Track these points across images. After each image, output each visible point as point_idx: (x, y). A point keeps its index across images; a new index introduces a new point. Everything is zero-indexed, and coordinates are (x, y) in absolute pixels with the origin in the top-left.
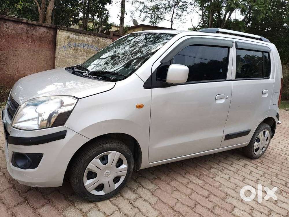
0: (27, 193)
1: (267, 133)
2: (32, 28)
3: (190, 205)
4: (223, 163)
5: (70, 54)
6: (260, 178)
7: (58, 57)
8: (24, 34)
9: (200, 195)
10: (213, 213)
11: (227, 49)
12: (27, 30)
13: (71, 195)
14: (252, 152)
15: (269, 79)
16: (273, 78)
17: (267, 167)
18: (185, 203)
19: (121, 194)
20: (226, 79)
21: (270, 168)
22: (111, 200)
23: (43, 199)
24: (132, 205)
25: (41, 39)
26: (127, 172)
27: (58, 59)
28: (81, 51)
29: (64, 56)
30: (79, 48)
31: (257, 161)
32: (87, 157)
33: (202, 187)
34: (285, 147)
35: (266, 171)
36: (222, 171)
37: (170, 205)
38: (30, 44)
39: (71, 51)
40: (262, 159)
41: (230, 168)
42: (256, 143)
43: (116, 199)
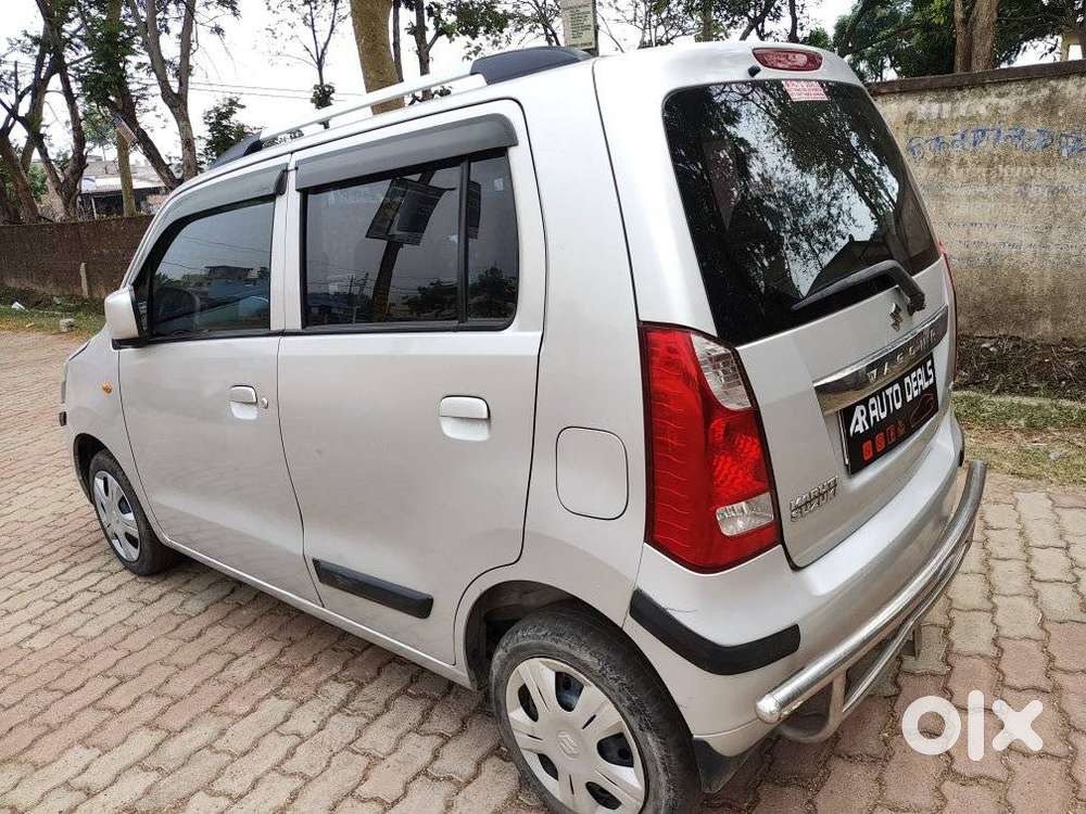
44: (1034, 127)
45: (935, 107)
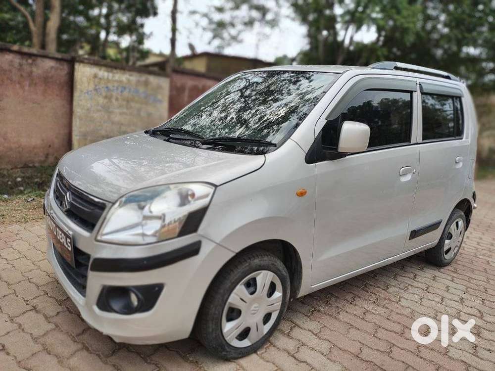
0: (114, 357)
1: (461, 223)
2: (30, 61)
3: (382, 350)
4: (401, 277)
5: (98, 104)
6: (464, 296)
7: (78, 110)
8: (14, 71)
9: (391, 331)
10: (421, 358)
11: (409, 94)
12: (21, 65)
13: (190, 352)
14: (441, 255)
15: (462, 139)
16: (467, 138)
17: (466, 278)
18: (373, 346)
19: (270, 342)
20: (410, 143)
21: (470, 279)
22: (258, 353)
23: (146, 364)
24: (295, 358)
25: (46, 80)
26: (282, 304)
27: (78, 114)
28: (117, 99)
29: (88, 109)
30: (114, 94)
31: (448, 270)
32: (228, 284)
33: (388, 319)
34: (478, 244)
35: (469, 285)
36: (406, 289)
37: (353, 352)
38: (27, 88)
39: (101, 100)
40: (453, 264)
41: (415, 284)
42: (447, 242)
43: (266, 351)
44: (142, 89)
45: (106, 74)
